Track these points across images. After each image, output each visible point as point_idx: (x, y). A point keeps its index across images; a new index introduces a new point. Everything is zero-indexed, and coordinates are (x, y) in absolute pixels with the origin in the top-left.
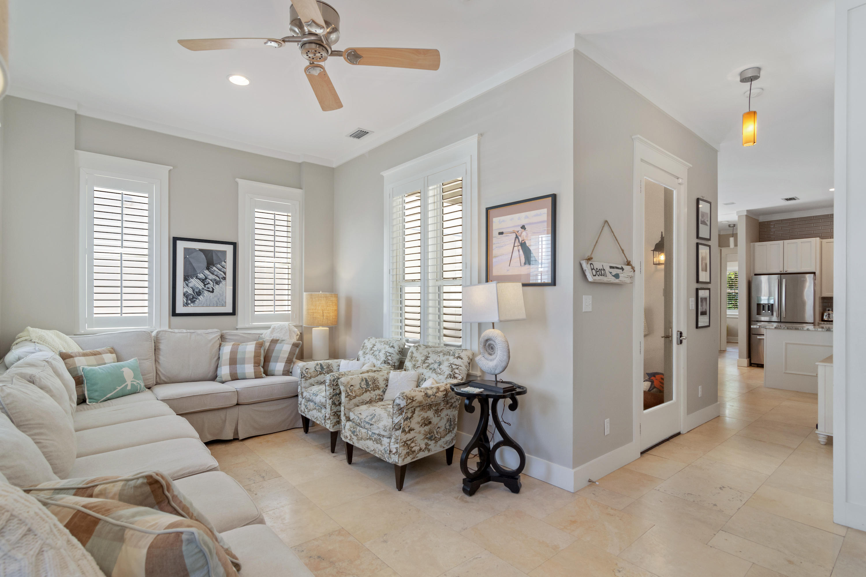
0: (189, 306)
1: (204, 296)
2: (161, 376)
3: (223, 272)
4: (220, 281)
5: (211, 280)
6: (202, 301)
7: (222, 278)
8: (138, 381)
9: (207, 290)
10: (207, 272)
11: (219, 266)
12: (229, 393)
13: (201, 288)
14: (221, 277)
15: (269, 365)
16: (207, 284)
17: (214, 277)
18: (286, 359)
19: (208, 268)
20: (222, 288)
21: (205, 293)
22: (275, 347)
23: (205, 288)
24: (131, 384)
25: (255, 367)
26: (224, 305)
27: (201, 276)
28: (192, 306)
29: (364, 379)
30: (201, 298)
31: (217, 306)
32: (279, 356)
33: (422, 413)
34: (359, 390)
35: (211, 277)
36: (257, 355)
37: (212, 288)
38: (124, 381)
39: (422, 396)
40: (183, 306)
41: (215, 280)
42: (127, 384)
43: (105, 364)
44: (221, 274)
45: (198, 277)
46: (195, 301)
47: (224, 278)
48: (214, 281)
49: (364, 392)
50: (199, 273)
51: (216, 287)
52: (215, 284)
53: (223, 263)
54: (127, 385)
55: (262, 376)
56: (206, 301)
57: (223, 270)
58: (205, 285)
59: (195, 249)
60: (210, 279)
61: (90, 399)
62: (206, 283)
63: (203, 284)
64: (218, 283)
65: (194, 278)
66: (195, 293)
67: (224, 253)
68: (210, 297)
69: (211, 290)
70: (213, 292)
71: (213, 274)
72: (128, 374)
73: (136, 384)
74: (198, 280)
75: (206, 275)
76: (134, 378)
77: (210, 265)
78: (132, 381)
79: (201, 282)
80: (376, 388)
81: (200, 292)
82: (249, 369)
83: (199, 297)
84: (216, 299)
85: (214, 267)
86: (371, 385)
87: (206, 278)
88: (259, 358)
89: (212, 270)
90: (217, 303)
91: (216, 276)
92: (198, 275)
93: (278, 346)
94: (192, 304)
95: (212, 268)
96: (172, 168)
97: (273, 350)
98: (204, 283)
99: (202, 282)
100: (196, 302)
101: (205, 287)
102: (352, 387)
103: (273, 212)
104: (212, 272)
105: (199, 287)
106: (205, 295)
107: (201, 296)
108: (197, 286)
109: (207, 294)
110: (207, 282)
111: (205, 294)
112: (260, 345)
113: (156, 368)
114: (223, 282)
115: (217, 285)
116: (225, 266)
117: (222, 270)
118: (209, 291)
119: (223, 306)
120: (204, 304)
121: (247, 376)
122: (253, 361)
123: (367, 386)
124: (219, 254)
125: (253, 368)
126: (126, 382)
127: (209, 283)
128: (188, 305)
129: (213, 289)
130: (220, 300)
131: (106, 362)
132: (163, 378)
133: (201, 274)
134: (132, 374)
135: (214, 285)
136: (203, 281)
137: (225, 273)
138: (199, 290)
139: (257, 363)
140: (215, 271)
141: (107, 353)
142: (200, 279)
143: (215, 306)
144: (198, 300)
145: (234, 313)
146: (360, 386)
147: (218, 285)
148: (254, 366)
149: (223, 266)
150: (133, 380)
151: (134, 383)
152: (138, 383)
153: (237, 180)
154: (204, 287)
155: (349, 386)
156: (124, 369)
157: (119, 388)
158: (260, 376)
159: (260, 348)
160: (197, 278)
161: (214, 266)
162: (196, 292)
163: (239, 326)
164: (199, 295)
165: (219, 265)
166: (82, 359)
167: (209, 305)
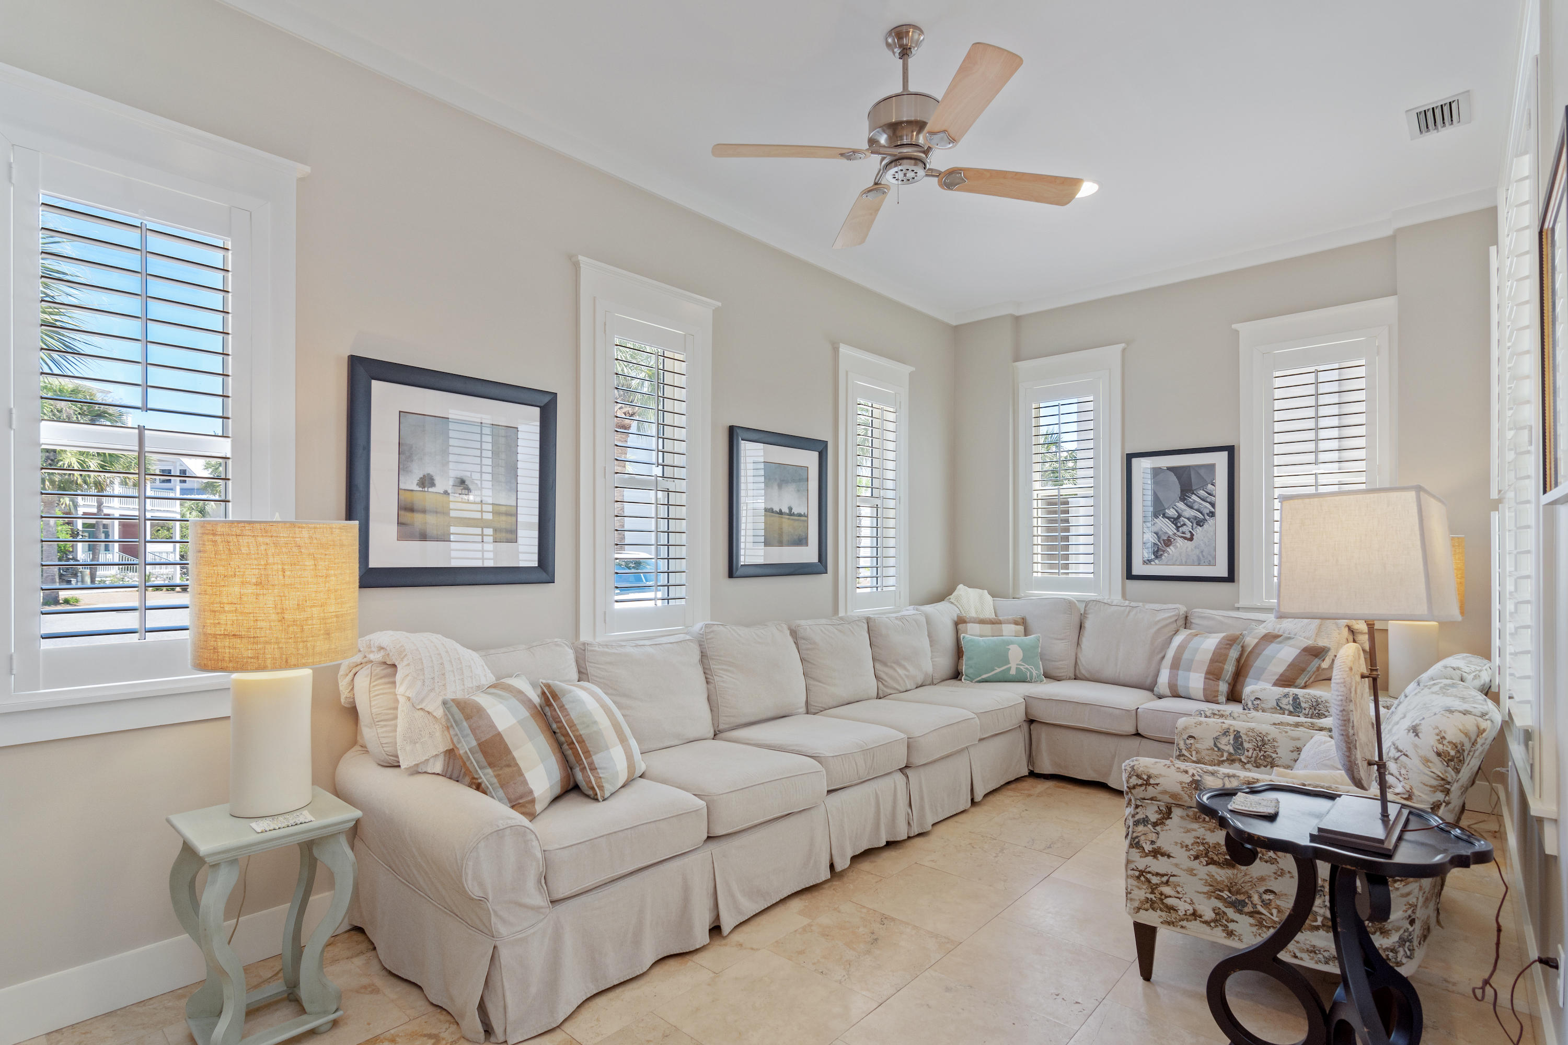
0: (1152, 563)
1: (1176, 547)
2: (1081, 668)
3: (1210, 503)
4: (1205, 520)
5: (1188, 519)
6: (1173, 556)
7: (1207, 514)
8: (1027, 666)
9: (1182, 537)
10: (1181, 505)
11: (1202, 493)
12: (1118, 710)
13: (1171, 534)
14: (1206, 511)
15: (1245, 681)
16: (1182, 526)
17: (1193, 513)
18: (1276, 677)
19: (1183, 499)
20: (1207, 532)
21: (1179, 541)
22: (1264, 649)
23: (1178, 533)
24: (1017, 668)
25: (1207, 680)
26: (1212, 563)
27: (1171, 512)
28: (1156, 564)
29: (1231, 731)
30: (1171, 549)
31: (1199, 565)
32: (1266, 669)
33: (1195, 826)
34: (1210, 752)
35: (1189, 513)
36: (1218, 658)
37: (1190, 532)
38: (1007, 662)
39: (1181, 783)
40: (1143, 564)
41: (1196, 518)
42: (1011, 667)
43: (1002, 636)
44: (1206, 507)
45: (1166, 515)
46: (1161, 555)
47: (1212, 514)
48: (1193, 521)
49: (1223, 761)
50: (1169, 508)
51: (1198, 530)
52: (1195, 525)
53: (1210, 486)
54: (1009, 669)
55: (1217, 700)
56: (1180, 556)
57: (1210, 498)
58: (1178, 528)
59: (1160, 468)
60: (1187, 516)
61: (966, 676)
62: (1179, 525)
63: (1175, 527)
64: (1200, 523)
65: (1160, 517)
66: (1162, 542)
67: (1211, 468)
68: (1187, 548)
69: (1188, 536)
70: (1191, 539)
71: (1191, 507)
72: (1015, 655)
73: (1023, 669)
74: (1167, 520)
75: (1180, 511)
76: (1024, 660)
77: (1186, 491)
78: (1017, 665)
79: (1170, 523)
80: (1265, 763)
81: (1170, 541)
82: (1195, 681)
83: (1168, 549)
84: (1197, 552)
85: (1193, 496)
86: (1251, 751)
87: (1180, 516)
88: (1221, 664)
89: (1190, 502)
90: (1199, 559)
91: (1198, 510)
92: (1166, 511)
93: (1271, 649)
94: (1157, 561)
95: (1190, 498)
96: (1123, 345)
97: (1260, 654)
98: (1176, 525)
99: (1173, 523)
100: (1163, 557)
101: (1178, 531)
102: (1191, 741)
103: (1312, 369)
104: (1189, 504)
105: (1169, 532)
106: (1179, 546)
107: (1171, 547)
108: (1166, 529)
109: (1181, 544)
110: (1182, 523)
111: (1178, 544)
112: (1230, 641)
113: (1076, 654)
114: (1211, 521)
115: (1199, 527)
116: (1214, 492)
117: (1209, 500)
118: (1185, 538)
119: (1209, 565)
120: (1176, 560)
121: (1193, 694)
122: (1205, 668)
123: (1235, 750)
124: (1202, 472)
125: (1202, 680)
126: (1010, 663)
127: (1184, 524)
128: (1150, 562)
129: (1192, 535)
130: (1204, 554)
131: (1004, 634)
132: (1083, 672)
133: (1172, 510)
134: (1020, 655)
135: (1194, 527)
136: (1175, 521)
137: (1213, 505)
138: (1169, 537)
139: (1213, 674)
140: (1195, 501)
141: (1010, 623)
142: (1168, 518)
143: (1196, 563)
144: (1166, 554)
145: (1231, 577)
146: (1215, 744)
147: (1201, 526)
148: (1205, 678)
149: (1209, 492)
150: (1020, 663)
151: (1022, 667)
152: (1027, 669)
153: (1234, 326)
154: (1176, 531)
155: (1185, 737)
156: (1011, 647)
157: (998, 670)
158: (1214, 699)
159: (1228, 646)
160: (1164, 516)
161: (1193, 493)
162: (1164, 540)
163: (1242, 603)
164: (1168, 546)
165: (1202, 491)
166: (977, 626)
167: (1186, 562)
